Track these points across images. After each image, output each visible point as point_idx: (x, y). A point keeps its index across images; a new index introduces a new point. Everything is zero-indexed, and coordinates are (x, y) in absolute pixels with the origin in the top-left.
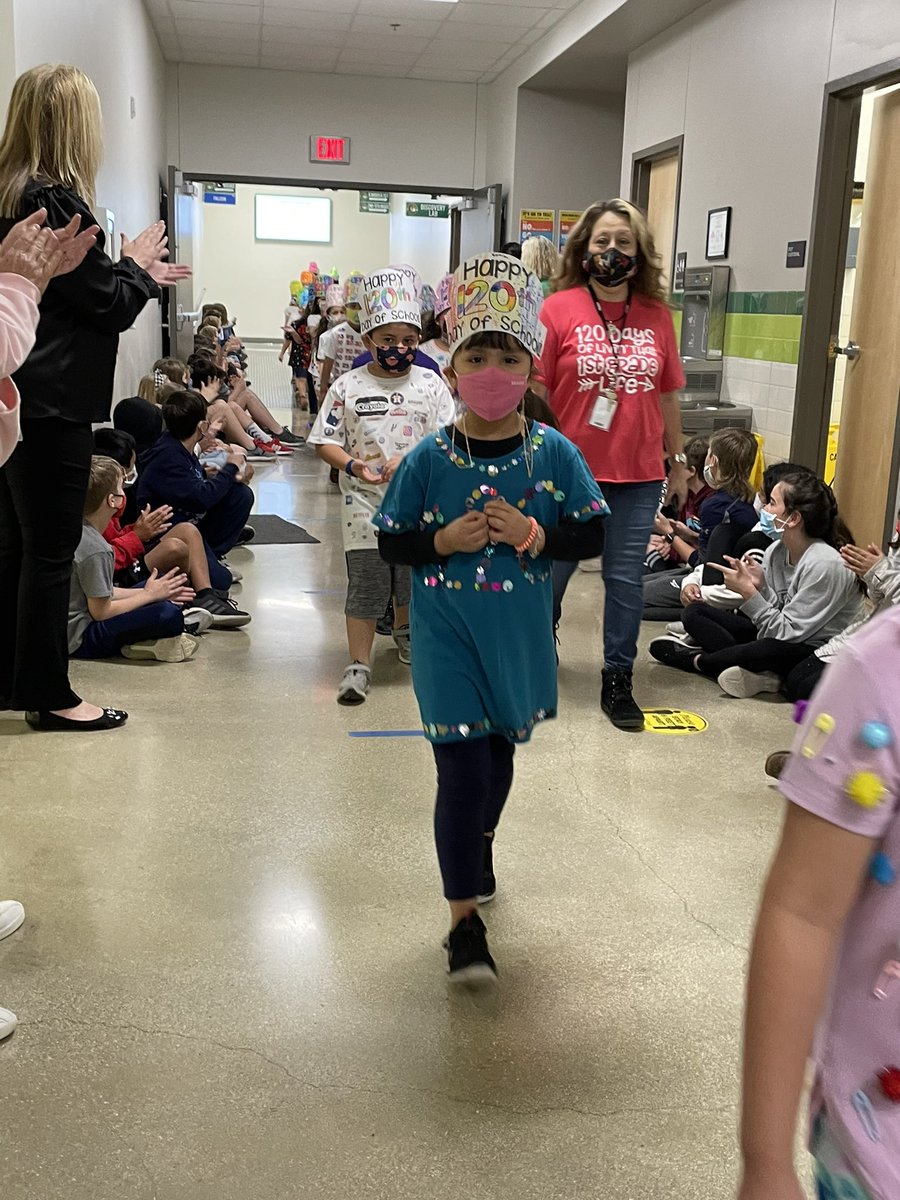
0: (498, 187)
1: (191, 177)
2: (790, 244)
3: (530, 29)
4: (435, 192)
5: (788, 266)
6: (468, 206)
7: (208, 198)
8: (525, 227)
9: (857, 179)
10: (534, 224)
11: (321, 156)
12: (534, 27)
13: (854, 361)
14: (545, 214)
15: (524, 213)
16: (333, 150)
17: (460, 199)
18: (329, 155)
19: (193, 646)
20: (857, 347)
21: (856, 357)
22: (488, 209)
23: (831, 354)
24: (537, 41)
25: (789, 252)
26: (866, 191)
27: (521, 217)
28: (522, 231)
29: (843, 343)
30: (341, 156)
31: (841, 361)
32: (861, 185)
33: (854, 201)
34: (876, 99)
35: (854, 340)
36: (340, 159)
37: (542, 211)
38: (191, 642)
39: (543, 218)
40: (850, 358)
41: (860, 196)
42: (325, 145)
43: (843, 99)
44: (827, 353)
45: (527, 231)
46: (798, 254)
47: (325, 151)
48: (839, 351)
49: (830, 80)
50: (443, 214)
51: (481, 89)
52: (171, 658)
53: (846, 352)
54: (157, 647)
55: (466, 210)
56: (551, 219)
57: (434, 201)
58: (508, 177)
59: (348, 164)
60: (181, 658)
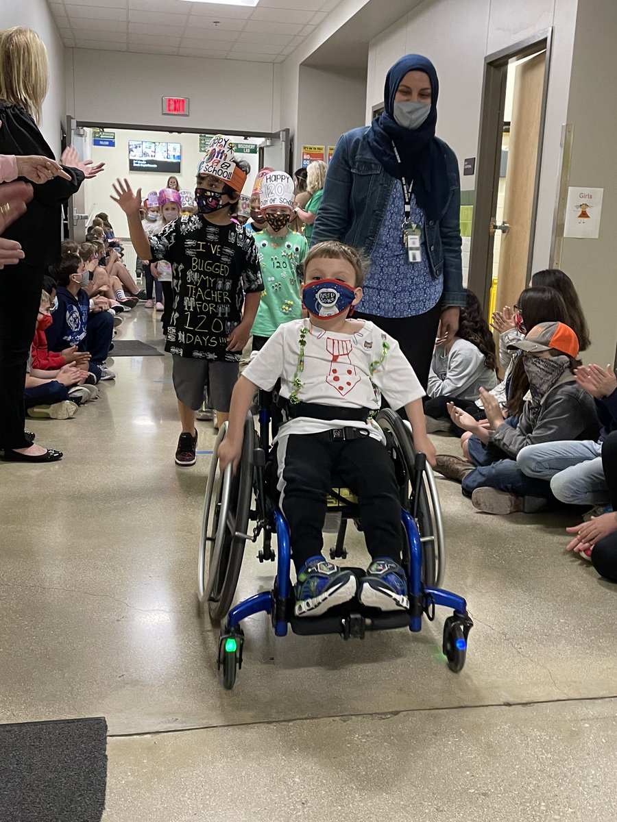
0: (287, 131)
1: (82, 124)
2: (466, 160)
3: (305, 25)
4: (246, 135)
5: (464, 175)
6: (268, 144)
7: (96, 143)
8: (305, 157)
9: (506, 119)
10: (311, 155)
11: (169, 110)
12: (307, 24)
13: (505, 234)
14: (319, 149)
15: (305, 148)
16: (177, 106)
17: (263, 139)
18: (175, 110)
19: (74, 409)
20: (508, 225)
21: (507, 231)
22: (281, 146)
23: (491, 230)
24: (311, 33)
25: (465, 165)
26: (512, 127)
27: (302, 150)
28: (303, 159)
29: (499, 223)
30: (183, 110)
31: (498, 234)
32: (508, 124)
33: (504, 133)
34: (517, 67)
35: (505, 220)
36: (182, 113)
37: (317, 146)
38: (73, 406)
39: (317, 151)
40: (504, 232)
41: (508, 131)
42: (172, 103)
43: (496, 66)
44: (489, 229)
45: (307, 160)
46: (470, 166)
47: (172, 107)
48: (495, 227)
49: (488, 54)
50: (253, 151)
51: (275, 67)
52: (60, 417)
53: (500, 228)
54: (50, 410)
55: (267, 146)
56: (323, 152)
57: (246, 142)
58: (294, 124)
59: (188, 116)
60: (66, 417)
